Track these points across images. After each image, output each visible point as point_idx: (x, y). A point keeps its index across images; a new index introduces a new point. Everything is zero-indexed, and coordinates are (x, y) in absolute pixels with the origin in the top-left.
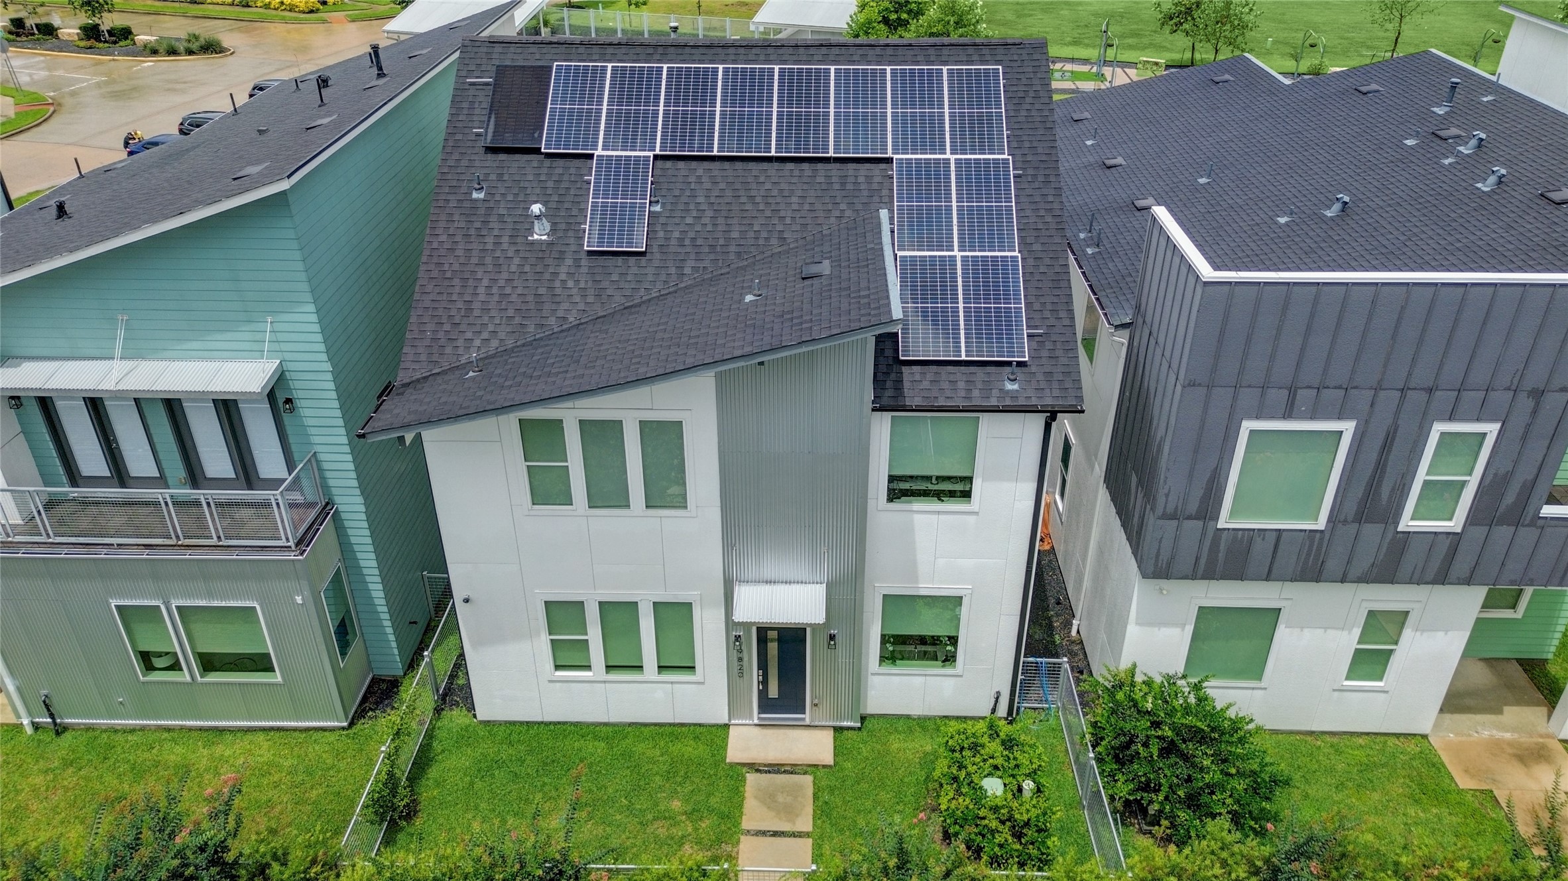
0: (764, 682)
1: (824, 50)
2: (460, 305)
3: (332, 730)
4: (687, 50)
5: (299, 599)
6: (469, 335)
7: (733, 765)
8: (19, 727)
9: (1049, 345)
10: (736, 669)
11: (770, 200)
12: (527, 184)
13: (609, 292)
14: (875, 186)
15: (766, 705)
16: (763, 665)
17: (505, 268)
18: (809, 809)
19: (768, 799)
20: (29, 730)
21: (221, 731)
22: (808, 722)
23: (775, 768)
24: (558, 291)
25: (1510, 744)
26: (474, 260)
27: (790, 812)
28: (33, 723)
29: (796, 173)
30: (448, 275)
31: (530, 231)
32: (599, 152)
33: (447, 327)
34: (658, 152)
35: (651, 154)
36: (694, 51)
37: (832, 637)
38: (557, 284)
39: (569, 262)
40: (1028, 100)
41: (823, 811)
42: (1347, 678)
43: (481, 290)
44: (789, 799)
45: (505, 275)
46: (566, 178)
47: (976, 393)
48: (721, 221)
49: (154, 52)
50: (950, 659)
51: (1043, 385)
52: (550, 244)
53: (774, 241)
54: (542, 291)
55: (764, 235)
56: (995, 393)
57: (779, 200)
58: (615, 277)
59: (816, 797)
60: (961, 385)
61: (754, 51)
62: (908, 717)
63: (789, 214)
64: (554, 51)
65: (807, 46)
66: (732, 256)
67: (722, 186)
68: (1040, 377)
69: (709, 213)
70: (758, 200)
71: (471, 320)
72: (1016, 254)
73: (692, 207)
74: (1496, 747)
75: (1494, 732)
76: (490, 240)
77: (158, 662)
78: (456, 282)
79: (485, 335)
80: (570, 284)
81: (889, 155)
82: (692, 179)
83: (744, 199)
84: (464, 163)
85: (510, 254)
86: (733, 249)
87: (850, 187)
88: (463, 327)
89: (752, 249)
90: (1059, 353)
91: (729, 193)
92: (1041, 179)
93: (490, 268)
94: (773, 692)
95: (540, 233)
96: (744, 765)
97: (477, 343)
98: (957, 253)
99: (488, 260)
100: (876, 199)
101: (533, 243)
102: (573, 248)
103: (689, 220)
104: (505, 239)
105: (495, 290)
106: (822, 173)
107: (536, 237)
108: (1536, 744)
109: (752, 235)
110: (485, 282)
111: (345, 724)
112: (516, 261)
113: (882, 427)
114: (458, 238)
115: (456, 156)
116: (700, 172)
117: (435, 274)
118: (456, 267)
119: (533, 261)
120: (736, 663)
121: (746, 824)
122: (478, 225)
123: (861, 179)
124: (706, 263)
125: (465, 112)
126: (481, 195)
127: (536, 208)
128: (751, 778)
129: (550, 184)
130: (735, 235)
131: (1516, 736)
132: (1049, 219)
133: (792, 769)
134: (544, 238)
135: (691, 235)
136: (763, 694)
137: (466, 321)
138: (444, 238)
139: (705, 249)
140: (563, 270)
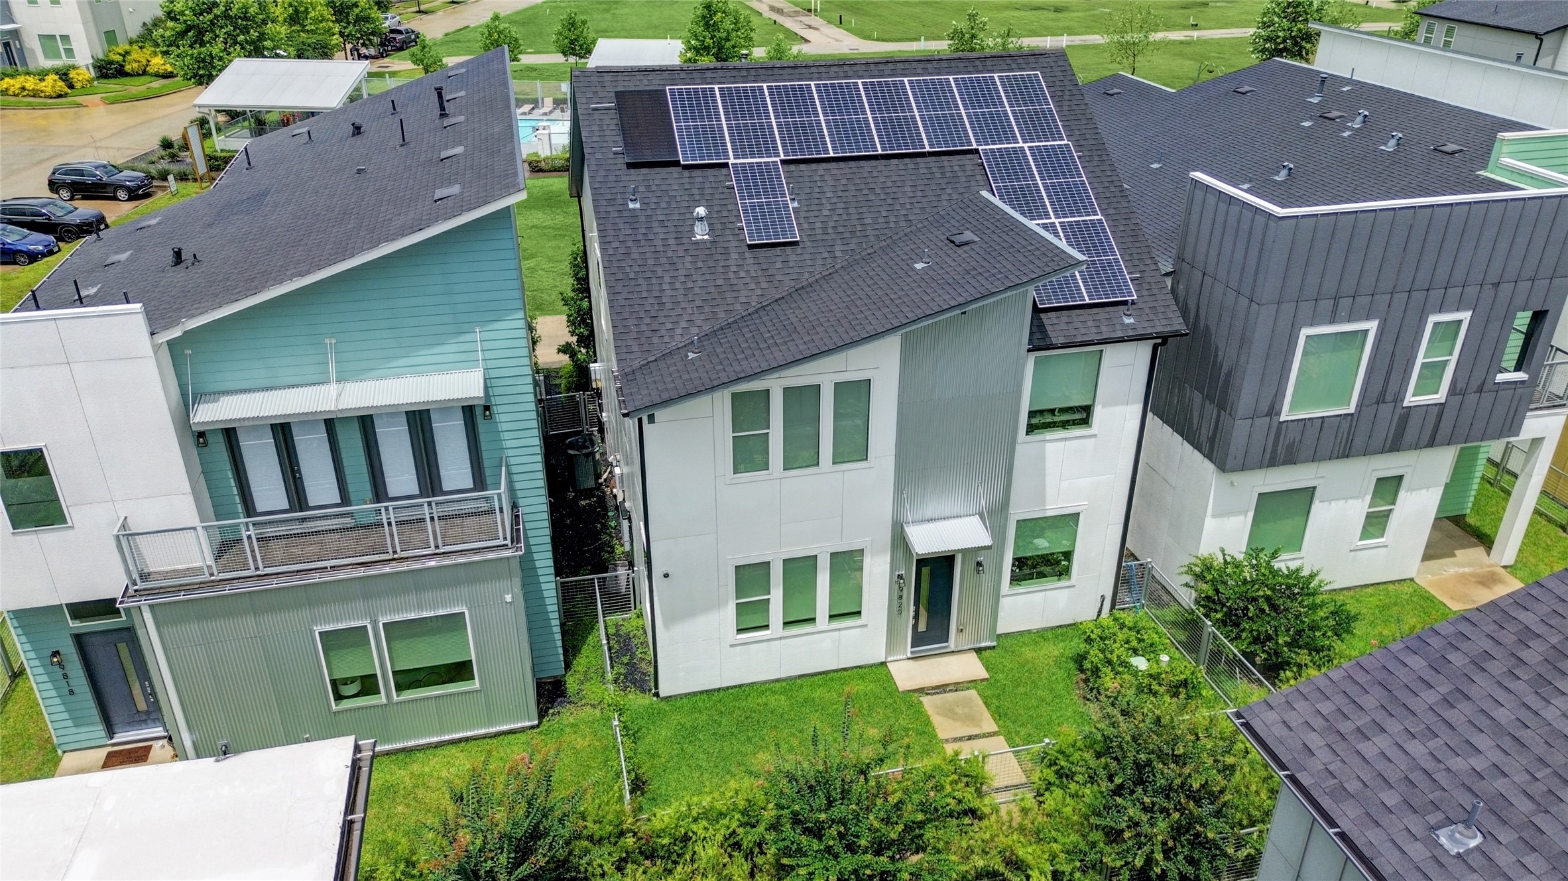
0: (916, 617)
1: (891, 66)
2: (651, 301)
3: (522, 730)
4: (776, 71)
5: (508, 598)
6: (669, 326)
7: (906, 693)
9: (1146, 286)
10: (896, 607)
11: (887, 191)
12: (674, 193)
13: (779, 277)
14: (969, 173)
15: (919, 636)
16: (917, 601)
17: (680, 266)
18: (987, 714)
19: (949, 712)
22: (952, 648)
23: (941, 688)
24: (734, 281)
25: (1471, 575)
26: (651, 261)
27: (970, 719)
29: (901, 167)
30: (632, 275)
31: (693, 232)
32: (732, 160)
33: (648, 320)
34: (782, 157)
35: (777, 159)
36: (781, 72)
37: (979, 564)
38: (731, 275)
39: (736, 255)
40: (1066, 98)
41: (999, 714)
42: (1360, 540)
43: (666, 286)
44: (966, 710)
45: (682, 272)
46: (707, 185)
47: (1104, 329)
48: (852, 210)
50: (1064, 573)
51: (1150, 317)
52: (713, 242)
54: (719, 282)
55: (893, 219)
56: (1118, 327)
57: (895, 190)
58: (778, 265)
59: (986, 703)
60: (1090, 323)
62: (1029, 631)
63: (907, 200)
64: (659, 77)
66: (872, 239)
67: (844, 182)
68: (1147, 311)
69: (841, 205)
70: (878, 191)
71: (665, 313)
72: (1100, 217)
73: (824, 201)
74: (1463, 579)
75: (1457, 569)
76: (658, 243)
77: (349, 689)
78: (641, 281)
79: (684, 324)
80: (742, 274)
81: (975, 146)
82: (816, 178)
83: (866, 192)
84: (612, 178)
85: (681, 253)
86: (870, 232)
87: (949, 175)
88: (661, 320)
89: (886, 231)
90: (1155, 291)
91: (851, 187)
92: (1097, 158)
93: (667, 267)
94: (922, 627)
95: (701, 233)
96: (915, 691)
97: (679, 331)
98: (1055, 220)
99: (663, 260)
100: (973, 183)
101: (697, 243)
102: (734, 244)
103: (826, 213)
104: (672, 241)
105: (678, 285)
106: (922, 165)
107: (699, 237)
108: (1489, 572)
109: (881, 220)
110: (667, 279)
111: (536, 722)
112: (688, 259)
114: (630, 244)
115: (602, 173)
116: (821, 172)
117: (620, 276)
118: (637, 269)
119: (703, 258)
120: (896, 602)
121: (942, 735)
122: (643, 231)
123: (956, 169)
124: (853, 246)
125: (597, 134)
126: (638, 206)
127: (701, 211)
128: (925, 700)
129: (695, 192)
130: (868, 221)
131: (1472, 569)
132: (1113, 189)
133: (957, 687)
134: (706, 237)
135: (831, 224)
136: (917, 628)
137: (661, 313)
139: (848, 235)
140: (732, 263)
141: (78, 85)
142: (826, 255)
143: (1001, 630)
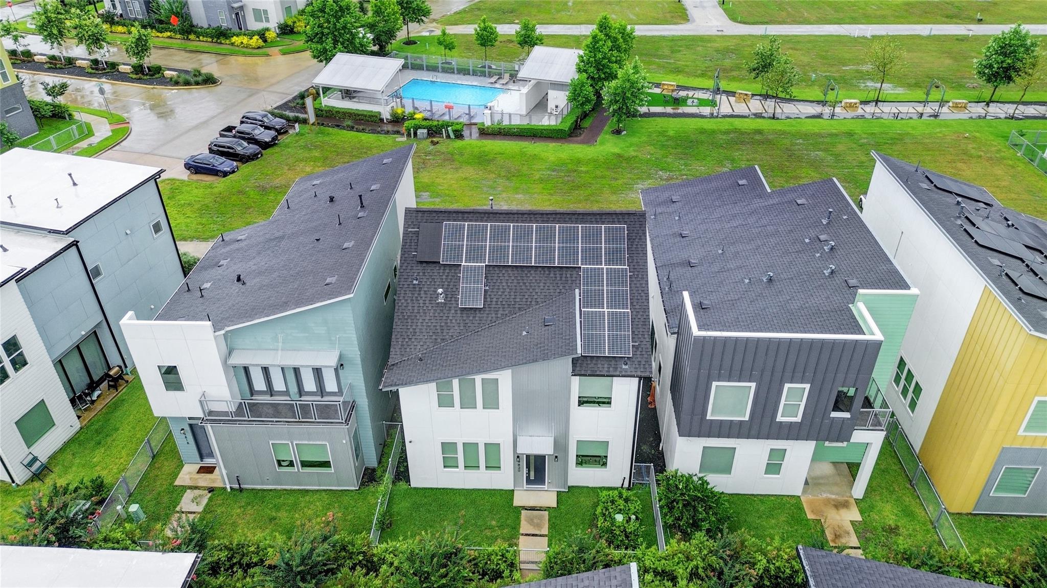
0: (529, 473)
2: (411, 331)
3: (352, 491)
4: (498, 215)
5: (344, 442)
6: (415, 344)
7: (516, 507)
8: (225, 489)
9: (640, 349)
10: (517, 468)
11: (532, 284)
12: (435, 277)
13: (469, 325)
14: (574, 279)
15: (529, 481)
16: (528, 467)
17: (428, 314)
18: (547, 526)
19: (530, 521)
20: (229, 490)
21: (307, 491)
22: (546, 489)
23: (533, 509)
24: (449, 324)
25: (834, 500)
26: (416, 311)
27: (539, 526)
28: (231, 487)
29: (542, 272)
30: (406, 317)
31: (437, 298)
32: (463, 264)
33: (407, 340)
34: (487, 264)
35: (484, 264)
36: (501, 216)
37: (556, 457)
38: (449, 321)
39: (453, 311)
40: (637, 240)
41: (552, 526)
42: (765, 474)
43: (419, 324)
44: (539, 521)
45: (428, 318)
46: (450, 274)
47: (611, 369)
48: (512, 293)
49: (177, 83)
50: (605, 464)
51: (637, 366)
52: (445, 304)
53: (533, 303)
54: (443, 324)
55: (530, 300)
57: (535, 284)
58: (471, 318)
59: (549, 520)
60: (606, 366)
61: (526, 216)
62: (588, 487)
63: (540, 291)
64: (443, 215)
65: (547, 214)
66: (517, 309)
67: (513, 278)
68: (636, 363)
69: (508, 290)
70: (527, 284)
71: (416, 337)
72: (629, 310)
73: (501, 287)
74: (827, 502)
75: (828, 495)
76: (421, 302)
77: (283, 463)
78: (409, 320)
79: (422, 343)
80: (454, 321)
81: (580, 266)
82: (501, 275)
83: (521, 284)
84: (409, 268)
85: (430, 308)
86: (517, 306)
87: (564, 279)
88: (413, 340)
89: (525, 306)
90: (644, 353)
91: (515, 281)
92: (640, 276)
93: (422, 314)
94: (532, 477)
95: (441, 300)
96: (520, 507)
97: (419, 347)
98: (605, 310)
99: (421, 311)
100: (574, 285)
101: (438, 303)
102: (455, 305)
103: (500, 293)
104: (427, 302)
105: (424, 324)
106: (552, 272)
108: (845, 500)
109: (524, 300)
110: (421, 321)
111: (358, 488)
112: (432, 311)
113: (576, 380)
114: (409, 301)
115: (406, 265)
116: (504, 272)
117: (401, 317)
118: (409, 314)
119: (438, 311)
120: (517, 466)
121: (521, 531)
122: (416, 295)
123: (568, 276)
124: (507, 312)
125: (408, 244)
126: (417, 282)
127: (440, 290)
128: (523, 513)
129: (444, 277)
130: (518, 300)
131: (837, 497)
132: (642, 294)
133: (540, 509)
134: (443, 301)
135: (501, 300)
136: (528, 478)
137: (414, 337)
138: (403, 301)
139: (506, 306)
140: (451, 315)
141: (269, 40)
142: (494, 315)
143: (570, 483)
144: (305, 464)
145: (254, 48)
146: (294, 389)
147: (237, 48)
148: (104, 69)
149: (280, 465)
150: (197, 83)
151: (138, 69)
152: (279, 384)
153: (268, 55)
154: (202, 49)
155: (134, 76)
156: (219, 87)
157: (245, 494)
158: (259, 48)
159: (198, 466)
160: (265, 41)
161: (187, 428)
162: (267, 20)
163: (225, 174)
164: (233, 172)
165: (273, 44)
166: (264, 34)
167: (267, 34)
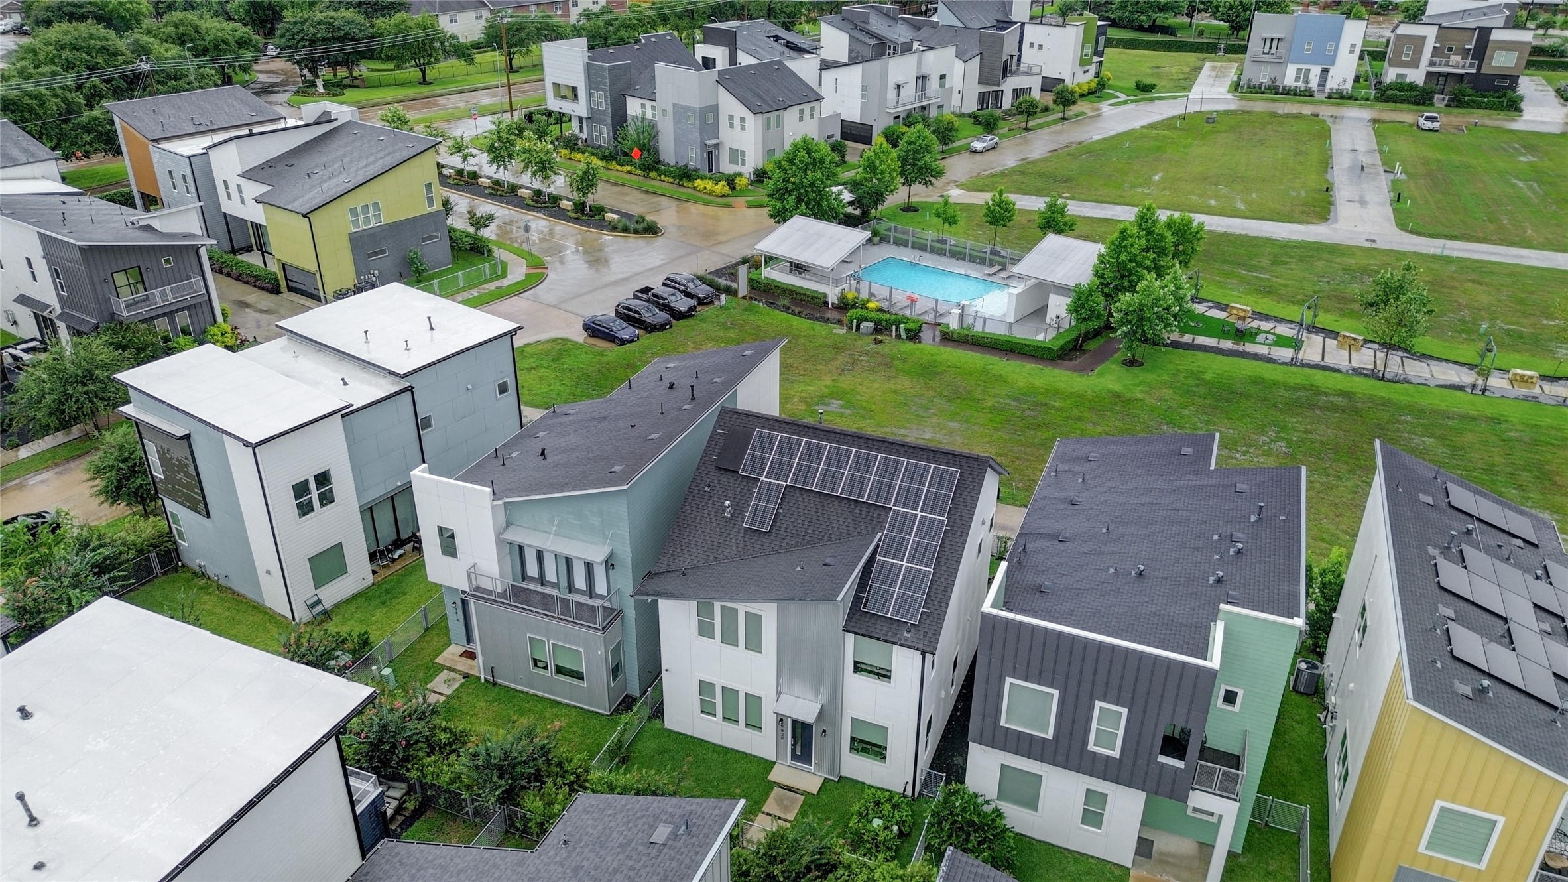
0: (794, 745)
1: (880, 444)
2: (686, 541)
3: (603, 715)
4: (818, 432)
5: (599, 652)
6: (686, 556)
7: (769, 781)
8: (479, 678)
9: (931, 619)
10: (781, 736)
11: (831, 517)
12: (728, 487)
13: (748, 548)
14: (881, 520)
15: (794, 757)
16: (794, 736)
17: (709, 527)
18: (796, 811)
19: (779, 801)
20: (483, 681)
21: (558, 703)
22: (811, 770)
23: (789, 789)
24: (727, 543)
26: (698, 521)
27: (786, 809)
28: (485, 678)
29: (846, 507)
30: (685, 526)
31: (724, 511)
32: (763, 479)
33: (678, 550)
34: (788, 483)
35: (785, 484)
36: (821, 433)
37: (825, 733)
38: (728, 539)
39: (736, 530)
40: (968, 490)
41: (802, 814)
42: (1082, 824)
43: (697, 535)
44: (789, 804)
45: (708, 531)
46: (745, 488)
47: (890, 634)
48: (806, 523)
49: (614, 229)
50: (883, 757)
51: (921, 637)
52: (730, 519)
53: (826, 538)
54: (721, 541)
55: (823, 534)
56: (899, 636)
57: (835, 518)
58: (753, 541)
59: (802, 806)
60: (885, 628)
61: (849, 438)
62: (864, 783)
63: (838, 526)
64: (758, 421)
65: (873, 440)
66: (806, 541)
67: (812, 505)
68: (921, 633)
69: (802, 518)
70: (826, 516)
71: (689, 549)
72: (931, 570)
73: (796, 513)
76: (706, 512)
77: (540, 664)
78: (688, 530)
79: (692, 558)
80: (733, 540)
81: (891, 506)
82: (800, 499)
83: (819, 514)
84: (706, 472)
85: (713, 520)
86: (807, 538)
87: (869, 518)
88: (685, 552)
89: (816, 539)
90: (934, 623)
91: (814, 509)
92: (959, 533)
93: (703, 526)
94: (798, 753)
95: (728, 513)
96: (775, 782)
97: (688, 560)
98: (904, 563)
99: (703, 522)
100: (878, 526)
101: (723, 517)
102: (739, 523)
103: (793, 520)
104: (713, 513)
105: (702, 537)
106: (859, 508)
107: (725, 515)
110: (699, 532)
111: (609, 714)
112: (715, 524)
113: (850, 638)
114: (694, 509)
115: (703, 468)
116: (804, 496)
117: (680, 524)
118: (689, 523)
119: (721, 526)
120: (780, 732)
121: (765, 809)
122: (703, 504)
123: (875, 515)
124: (793, 542)
125: (713, 446)
126: (709, 490)
127: (727, 503)
128: (776, 789)
129: (739, 490)
130: (810, 531)
132: (955, 555)
133: (797, 791)
134: (729, 516)
135: (791, 527)
136: (793, 751)
137: (687, 549)
138: (688, 507)
139: (795, 536)
140: (732, 533)
141: (738, 188)
142: (778, 543)
143: (843, 773)
144: (560, 670)
145: (718, 196)
146: (564, 583)
147: (699, 194)
148: (545, 203)
149: (536, 665)
150: (636, 232)
151: (580, 207)
152: (551, 576)
153: (730, 206)
154: (659, 191)
155: (573, 215)
156: (660, 239)
157: (497, 688)
158: (723, 196)
159: (463, 649)
160: (733, 188)
161: (459, 603)
162: (743, 163)
163: (622, 342)
164: (632, 341)
165: (743, 193)
166: (733, 180)
167: (737, 181)
